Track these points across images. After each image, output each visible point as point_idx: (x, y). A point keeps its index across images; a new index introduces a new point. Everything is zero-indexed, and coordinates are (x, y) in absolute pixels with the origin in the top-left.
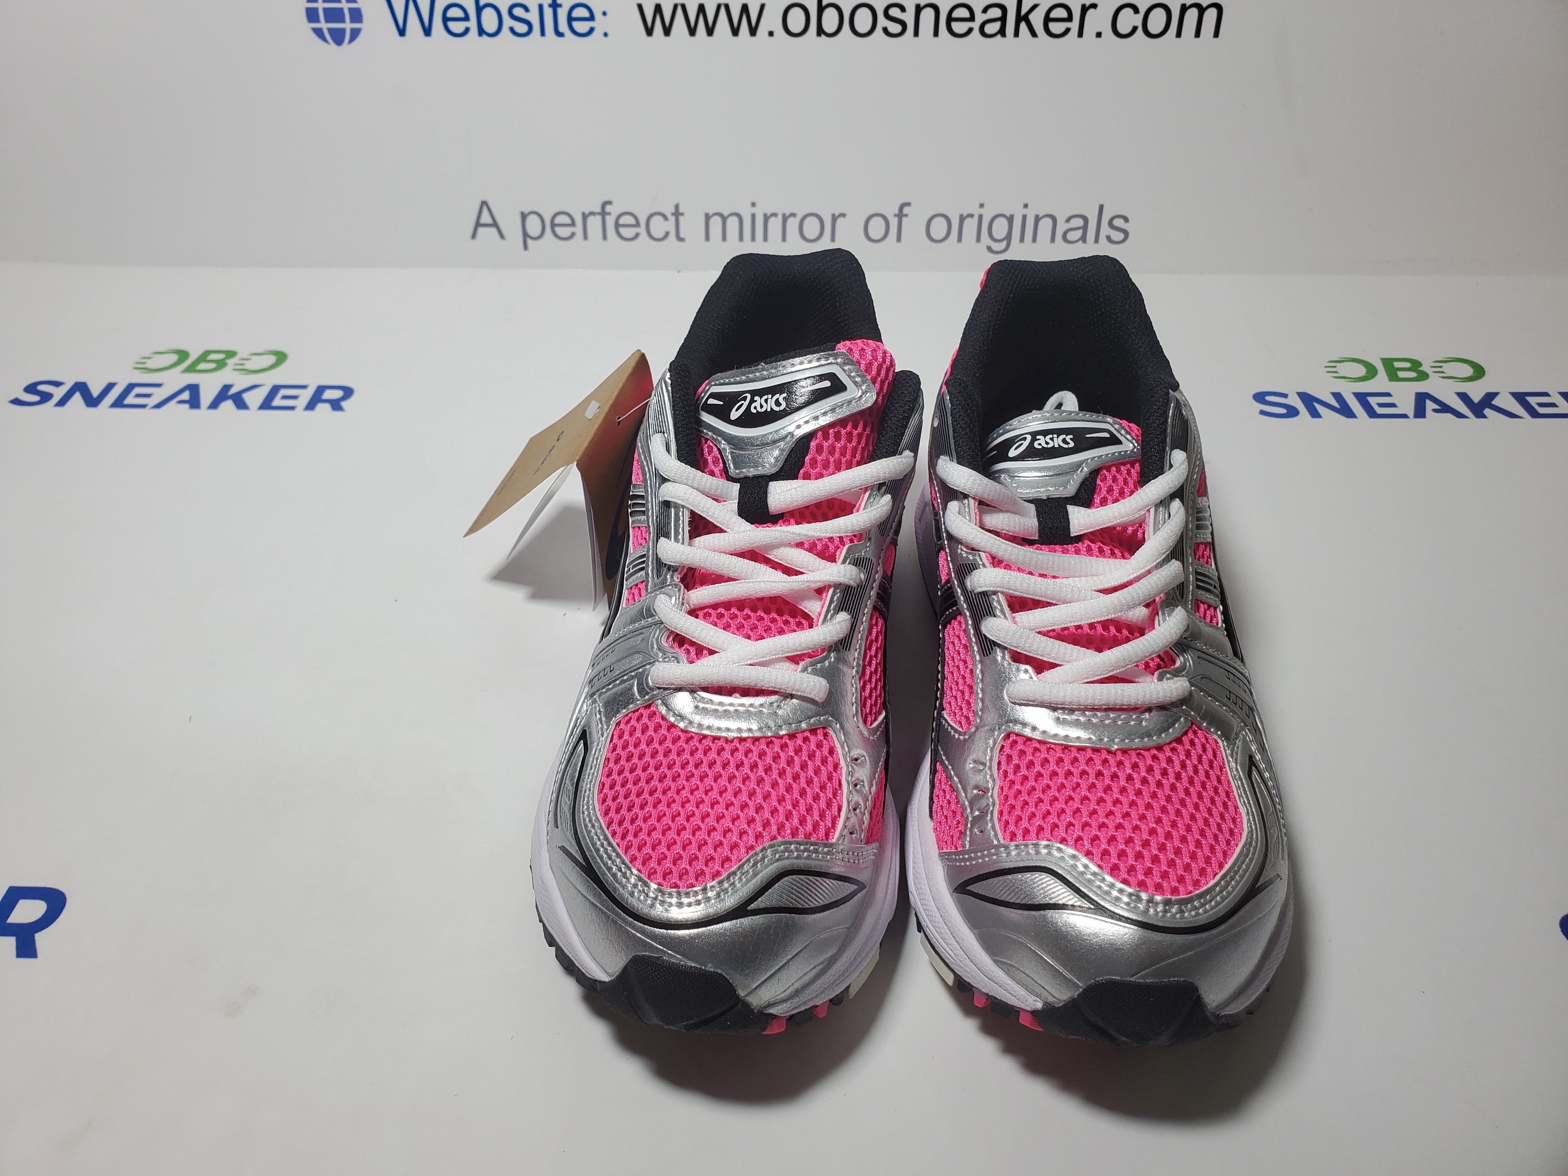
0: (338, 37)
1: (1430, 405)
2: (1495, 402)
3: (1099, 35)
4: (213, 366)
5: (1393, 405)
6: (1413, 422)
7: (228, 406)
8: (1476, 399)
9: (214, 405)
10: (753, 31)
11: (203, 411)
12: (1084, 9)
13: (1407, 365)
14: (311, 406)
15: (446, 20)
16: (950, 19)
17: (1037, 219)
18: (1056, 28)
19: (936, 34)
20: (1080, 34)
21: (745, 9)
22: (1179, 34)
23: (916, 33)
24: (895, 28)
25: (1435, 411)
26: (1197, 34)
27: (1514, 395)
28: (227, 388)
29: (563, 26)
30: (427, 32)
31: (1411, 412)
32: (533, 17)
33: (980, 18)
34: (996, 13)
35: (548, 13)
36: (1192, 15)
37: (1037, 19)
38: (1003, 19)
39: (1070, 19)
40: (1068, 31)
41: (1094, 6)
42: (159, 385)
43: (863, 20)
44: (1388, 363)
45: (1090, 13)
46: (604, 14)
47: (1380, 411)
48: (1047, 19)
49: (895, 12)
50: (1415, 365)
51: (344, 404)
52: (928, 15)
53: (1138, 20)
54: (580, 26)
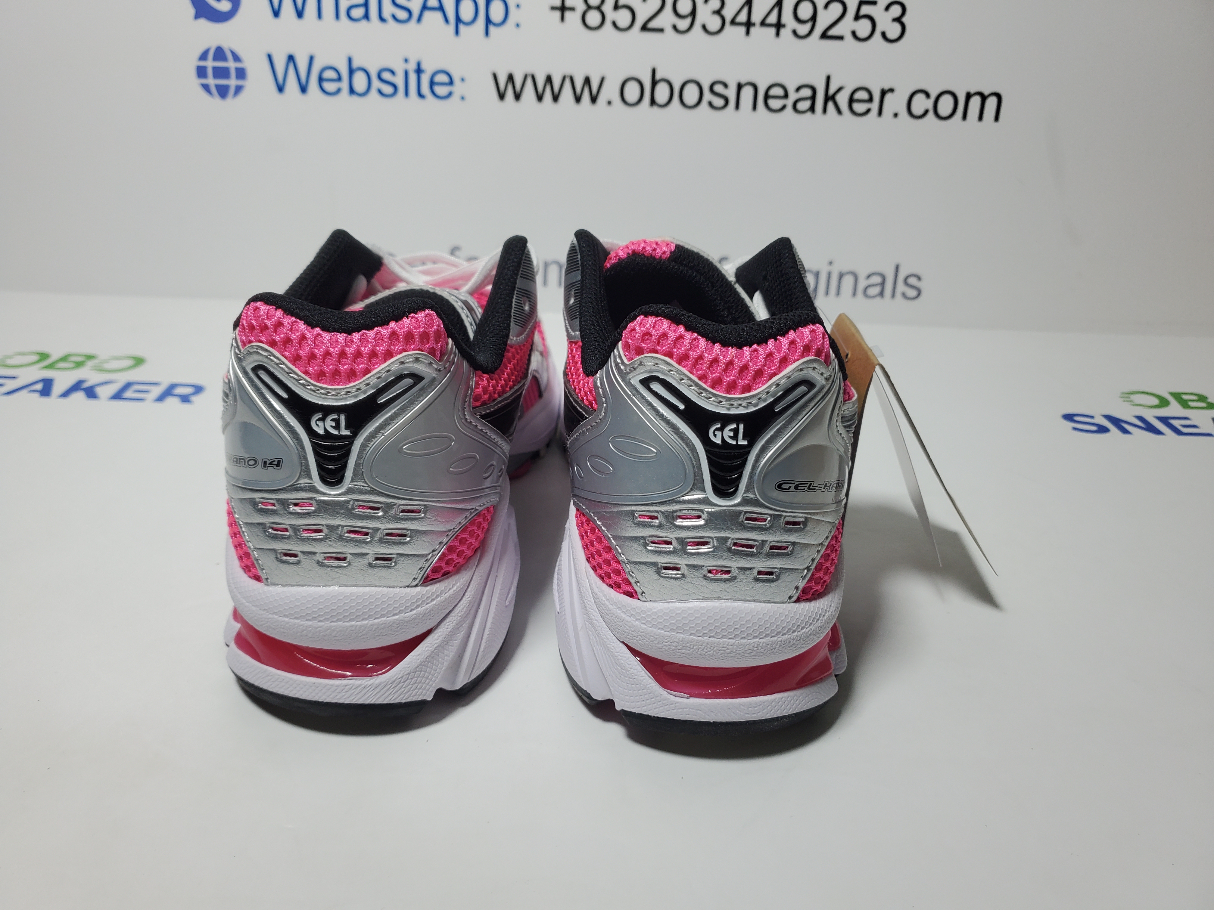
0: (223, 92)
3: (896, 115)
4: (71, 365)
5: (1196, 426)
7: (79, 396)
9: (66, 394)
10: (594, 99)
11: (53, 400)
12: (883, 93)
14: (161, 398)
15: (321, 80)
16: (767, 97)
17: (841, 276)
18: (859, 108)
19: (755, 107)
20: (880, 113)
21: (587, 81)
22: (965, 117)
23: (737, 106)
24: (719, 102)
26: (981, 118)
28: (81, 382)
29: (425, 89)
30: (304, 89)
32: (399, 81)
33: (793, 96)
34: (807, 92)
35: (413, 78)
36: (975, 102)
37: (842, 99)
38: (813, 98)
39: (871, 100)
40: (868, 111)
41: (891, 90)
42: (14, 378)
43: (691, 94)
44: (1177, 396)
45: (888, 96)
46: (463, 80)
47: (1185, 430)
48: (851, 101)
49: (718, 88)
50: (1202, 398)
51: (194, 398)
52: (747, 93)
53: (929, 104)
54: (441, 90)
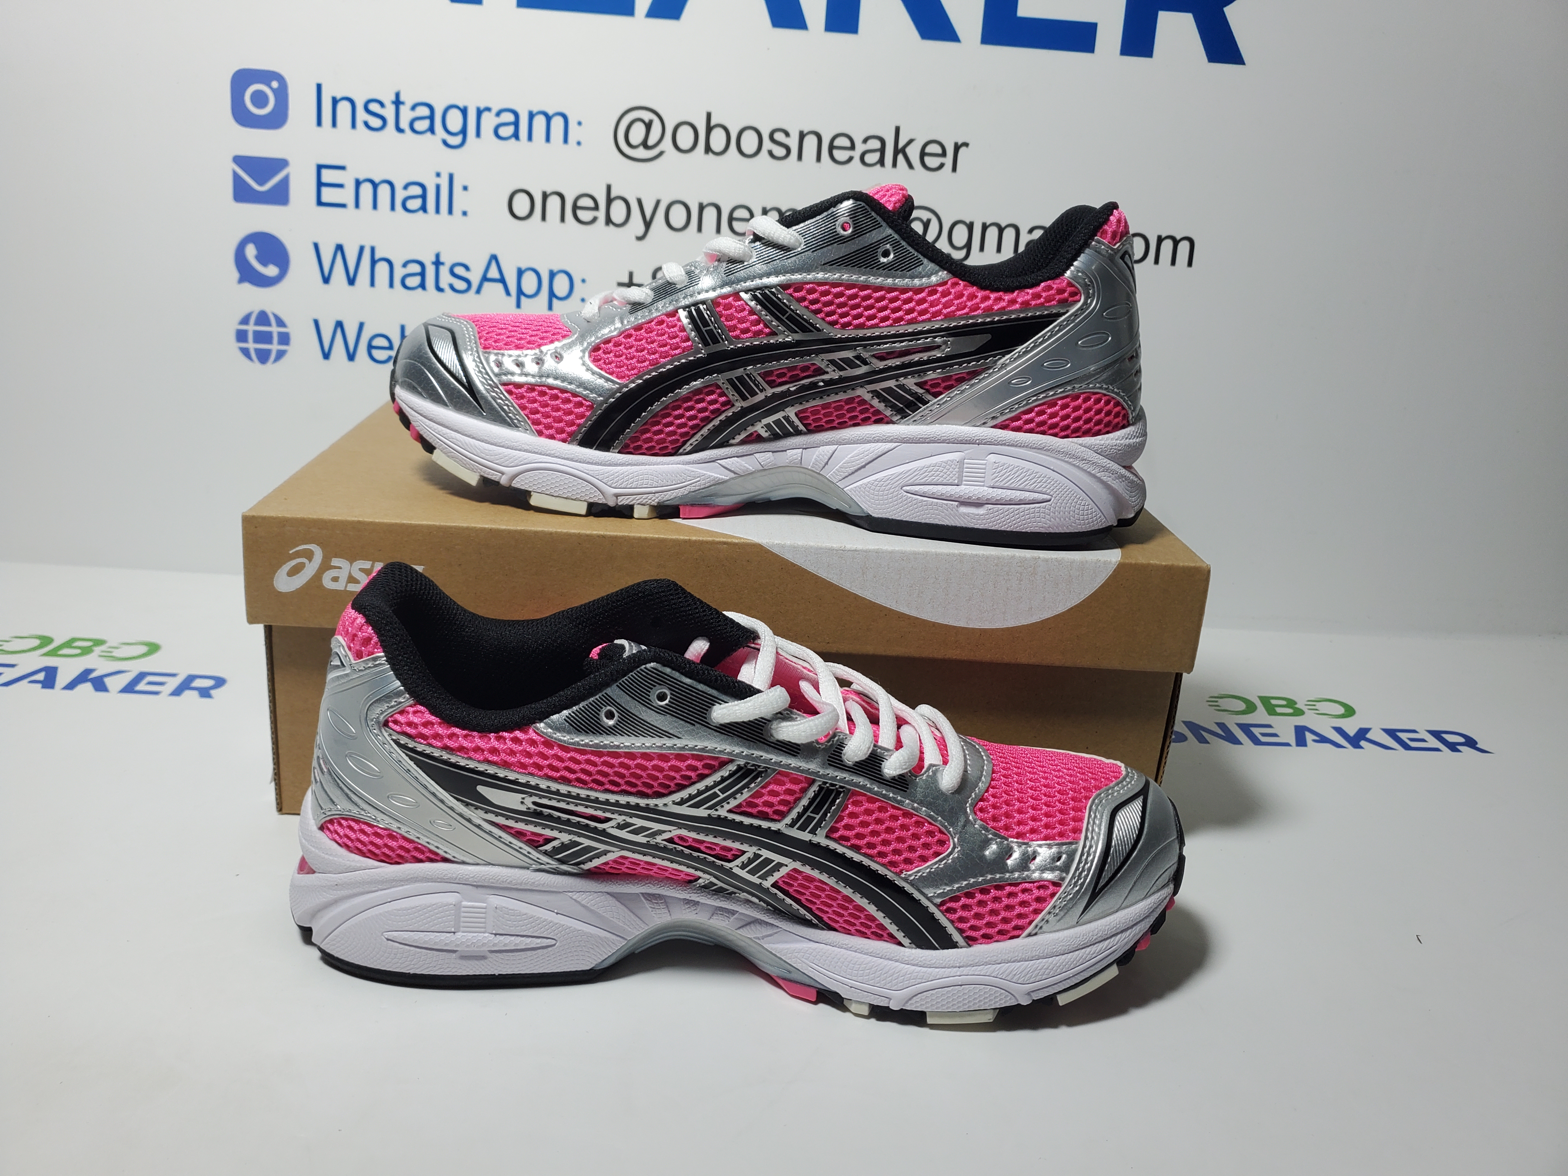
0: (263, 356)
1: (1309, 737)
2: (1368, 736)
4: (78, 651)
5: (1275, 735)
6: (1295, 750)
8: (1352, 732)
9: (71, 686)
13: (1284, 703)
15: (370, 347)
25: (1315, 741)
27: (1386, 731)
28: (88, 672)
30: (351, 357)
31: (1293, 741)
42: (13, 666)
44: (1265, 700)
47: (1264, 739)
50: (1291, 703)
